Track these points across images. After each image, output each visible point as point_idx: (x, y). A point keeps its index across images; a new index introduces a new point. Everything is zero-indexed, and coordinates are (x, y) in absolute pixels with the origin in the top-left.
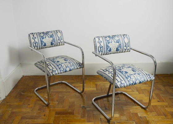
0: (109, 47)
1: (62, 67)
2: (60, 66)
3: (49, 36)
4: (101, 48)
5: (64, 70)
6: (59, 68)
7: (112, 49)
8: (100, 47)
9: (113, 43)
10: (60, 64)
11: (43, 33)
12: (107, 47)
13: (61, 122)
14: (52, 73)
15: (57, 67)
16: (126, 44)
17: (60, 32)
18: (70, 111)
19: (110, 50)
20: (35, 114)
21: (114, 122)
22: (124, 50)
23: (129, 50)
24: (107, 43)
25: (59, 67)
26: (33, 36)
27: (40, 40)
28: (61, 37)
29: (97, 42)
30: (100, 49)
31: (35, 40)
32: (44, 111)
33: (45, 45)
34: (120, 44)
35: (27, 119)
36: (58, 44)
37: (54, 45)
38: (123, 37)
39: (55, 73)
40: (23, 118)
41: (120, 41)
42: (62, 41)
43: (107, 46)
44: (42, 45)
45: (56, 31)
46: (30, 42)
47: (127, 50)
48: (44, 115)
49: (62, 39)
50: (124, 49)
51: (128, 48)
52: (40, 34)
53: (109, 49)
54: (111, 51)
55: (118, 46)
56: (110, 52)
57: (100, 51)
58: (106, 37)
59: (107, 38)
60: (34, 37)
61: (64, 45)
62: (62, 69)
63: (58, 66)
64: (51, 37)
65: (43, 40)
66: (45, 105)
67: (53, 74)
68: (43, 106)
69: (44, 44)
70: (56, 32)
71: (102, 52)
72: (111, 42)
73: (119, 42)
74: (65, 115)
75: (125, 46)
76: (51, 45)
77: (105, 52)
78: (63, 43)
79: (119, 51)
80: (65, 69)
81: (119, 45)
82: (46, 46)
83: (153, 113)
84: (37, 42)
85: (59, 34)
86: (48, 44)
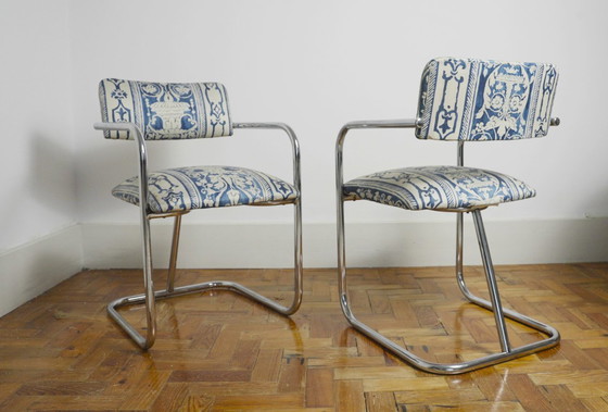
1: (210, 185)
2: (204, 181)
3: (178, 97)
5: (217, 194)
6: (200, 188)
10: (202, 177)
11: (157, 85)
13: (185, 407)
14: (167, 201)
15: (191, 185)
17: (217, 88)
18: (236, 369)
20: (83, 379)
21: (427, 407)
25: (199, 184)
26: (118, 87)
27: (139, 104)
28: (221, 103)
31: (120, 102)
32: (124, 370)
33: (159, 125)
35: (43, 394)
36: (210, 127)
37: (193, 129)
39: (180, 203)
40: (25, 391)
42: (223, 118)
44: (146, 124)
45: (205, 84)
46: (104, 108)
48: (122, 382)
49: (225, 111)
52: (145, 85)
60: (119, 91)
61: (230, 135)
62: (212, 192)
63: (195, 180)
64: (181, 100)
65: (154, 107)
66: (134, 349)
67: (172, 204)
68: (128, 352)
70: (203, 88)
74: (210, 384)
76: (184, 127)
78: (227, 126)
80: (222, 191)
82: (161, 131)
83: (593, 372)
84: (129, 111)
85: (214, 96)
86: (172, 124)
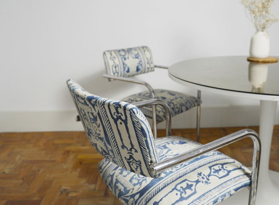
0: (126, 65)
4: (116, 67)
7: (130, 68)
8: (114, 66)
9: (131, 58)
19: (128, 71)
23: (153, 69)
24: (123, 59)
30: (114, 69)
34: (141, 61)
38: (143, 51)
43: (124, 64)
51: (152, 66)
55: (138, 64)
56: (129, 74)
77: (122, 73)
79: (140, 71)
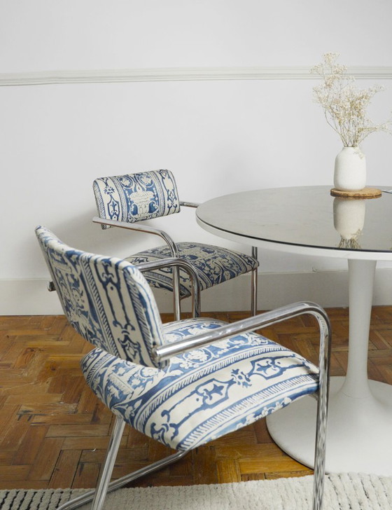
0: (132, 202)
3: (145, 187)
4: (114, 206)
7: (138, 207)
8: (111, 203)
9: (139, 191)
12: (127, 202)
16: (169, 193)
19: (135, 212)
22: (167, 209)
23: (177, 208)
24: (127, 192)
25: (206, 272)
26: (107, 185)
27: (123, 196)
28: (173, 190)
29: (102, 192)
30: (111, 209)
34: (157, 194)
38: (160, 178)
41: (154, 186)
43: (128, 200)
44: (128, 212)
47: (173, 209)
50: (166, 206)
51: (176, 202)
53: (133, 207)
54: (137, 213)
55: (151, 200)
56: (136, 216)
57: (112, 214)
58: (121, 179)
59: (124, 179)
60: (108, 188)
61: (179, 211)
64: (148, 189)
65: (132, 197)
69: (132, 209)
71: (118, 216)
72: (136, 191)
73: (154, 189)
75: (168, 199)
76: (150, 211)
77: (125, 216)
79: (155, 212)
81: (154, 195)
84: (118, 202)
86: (143, 210)
